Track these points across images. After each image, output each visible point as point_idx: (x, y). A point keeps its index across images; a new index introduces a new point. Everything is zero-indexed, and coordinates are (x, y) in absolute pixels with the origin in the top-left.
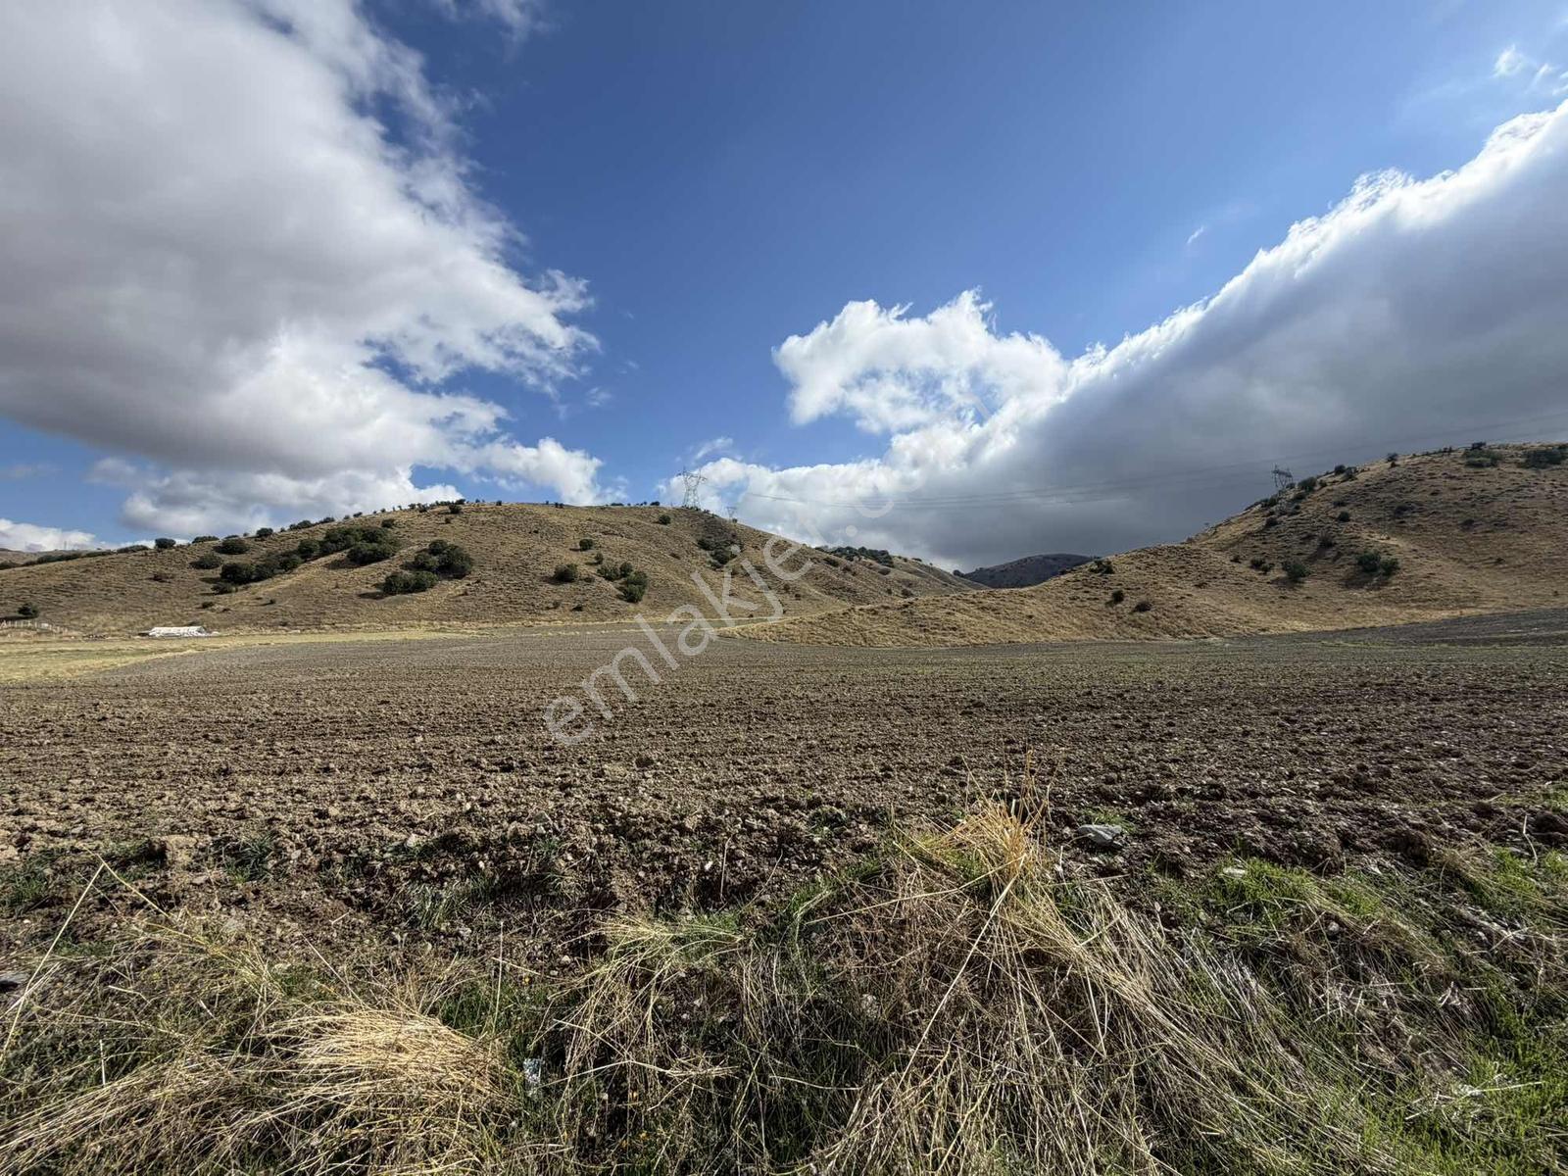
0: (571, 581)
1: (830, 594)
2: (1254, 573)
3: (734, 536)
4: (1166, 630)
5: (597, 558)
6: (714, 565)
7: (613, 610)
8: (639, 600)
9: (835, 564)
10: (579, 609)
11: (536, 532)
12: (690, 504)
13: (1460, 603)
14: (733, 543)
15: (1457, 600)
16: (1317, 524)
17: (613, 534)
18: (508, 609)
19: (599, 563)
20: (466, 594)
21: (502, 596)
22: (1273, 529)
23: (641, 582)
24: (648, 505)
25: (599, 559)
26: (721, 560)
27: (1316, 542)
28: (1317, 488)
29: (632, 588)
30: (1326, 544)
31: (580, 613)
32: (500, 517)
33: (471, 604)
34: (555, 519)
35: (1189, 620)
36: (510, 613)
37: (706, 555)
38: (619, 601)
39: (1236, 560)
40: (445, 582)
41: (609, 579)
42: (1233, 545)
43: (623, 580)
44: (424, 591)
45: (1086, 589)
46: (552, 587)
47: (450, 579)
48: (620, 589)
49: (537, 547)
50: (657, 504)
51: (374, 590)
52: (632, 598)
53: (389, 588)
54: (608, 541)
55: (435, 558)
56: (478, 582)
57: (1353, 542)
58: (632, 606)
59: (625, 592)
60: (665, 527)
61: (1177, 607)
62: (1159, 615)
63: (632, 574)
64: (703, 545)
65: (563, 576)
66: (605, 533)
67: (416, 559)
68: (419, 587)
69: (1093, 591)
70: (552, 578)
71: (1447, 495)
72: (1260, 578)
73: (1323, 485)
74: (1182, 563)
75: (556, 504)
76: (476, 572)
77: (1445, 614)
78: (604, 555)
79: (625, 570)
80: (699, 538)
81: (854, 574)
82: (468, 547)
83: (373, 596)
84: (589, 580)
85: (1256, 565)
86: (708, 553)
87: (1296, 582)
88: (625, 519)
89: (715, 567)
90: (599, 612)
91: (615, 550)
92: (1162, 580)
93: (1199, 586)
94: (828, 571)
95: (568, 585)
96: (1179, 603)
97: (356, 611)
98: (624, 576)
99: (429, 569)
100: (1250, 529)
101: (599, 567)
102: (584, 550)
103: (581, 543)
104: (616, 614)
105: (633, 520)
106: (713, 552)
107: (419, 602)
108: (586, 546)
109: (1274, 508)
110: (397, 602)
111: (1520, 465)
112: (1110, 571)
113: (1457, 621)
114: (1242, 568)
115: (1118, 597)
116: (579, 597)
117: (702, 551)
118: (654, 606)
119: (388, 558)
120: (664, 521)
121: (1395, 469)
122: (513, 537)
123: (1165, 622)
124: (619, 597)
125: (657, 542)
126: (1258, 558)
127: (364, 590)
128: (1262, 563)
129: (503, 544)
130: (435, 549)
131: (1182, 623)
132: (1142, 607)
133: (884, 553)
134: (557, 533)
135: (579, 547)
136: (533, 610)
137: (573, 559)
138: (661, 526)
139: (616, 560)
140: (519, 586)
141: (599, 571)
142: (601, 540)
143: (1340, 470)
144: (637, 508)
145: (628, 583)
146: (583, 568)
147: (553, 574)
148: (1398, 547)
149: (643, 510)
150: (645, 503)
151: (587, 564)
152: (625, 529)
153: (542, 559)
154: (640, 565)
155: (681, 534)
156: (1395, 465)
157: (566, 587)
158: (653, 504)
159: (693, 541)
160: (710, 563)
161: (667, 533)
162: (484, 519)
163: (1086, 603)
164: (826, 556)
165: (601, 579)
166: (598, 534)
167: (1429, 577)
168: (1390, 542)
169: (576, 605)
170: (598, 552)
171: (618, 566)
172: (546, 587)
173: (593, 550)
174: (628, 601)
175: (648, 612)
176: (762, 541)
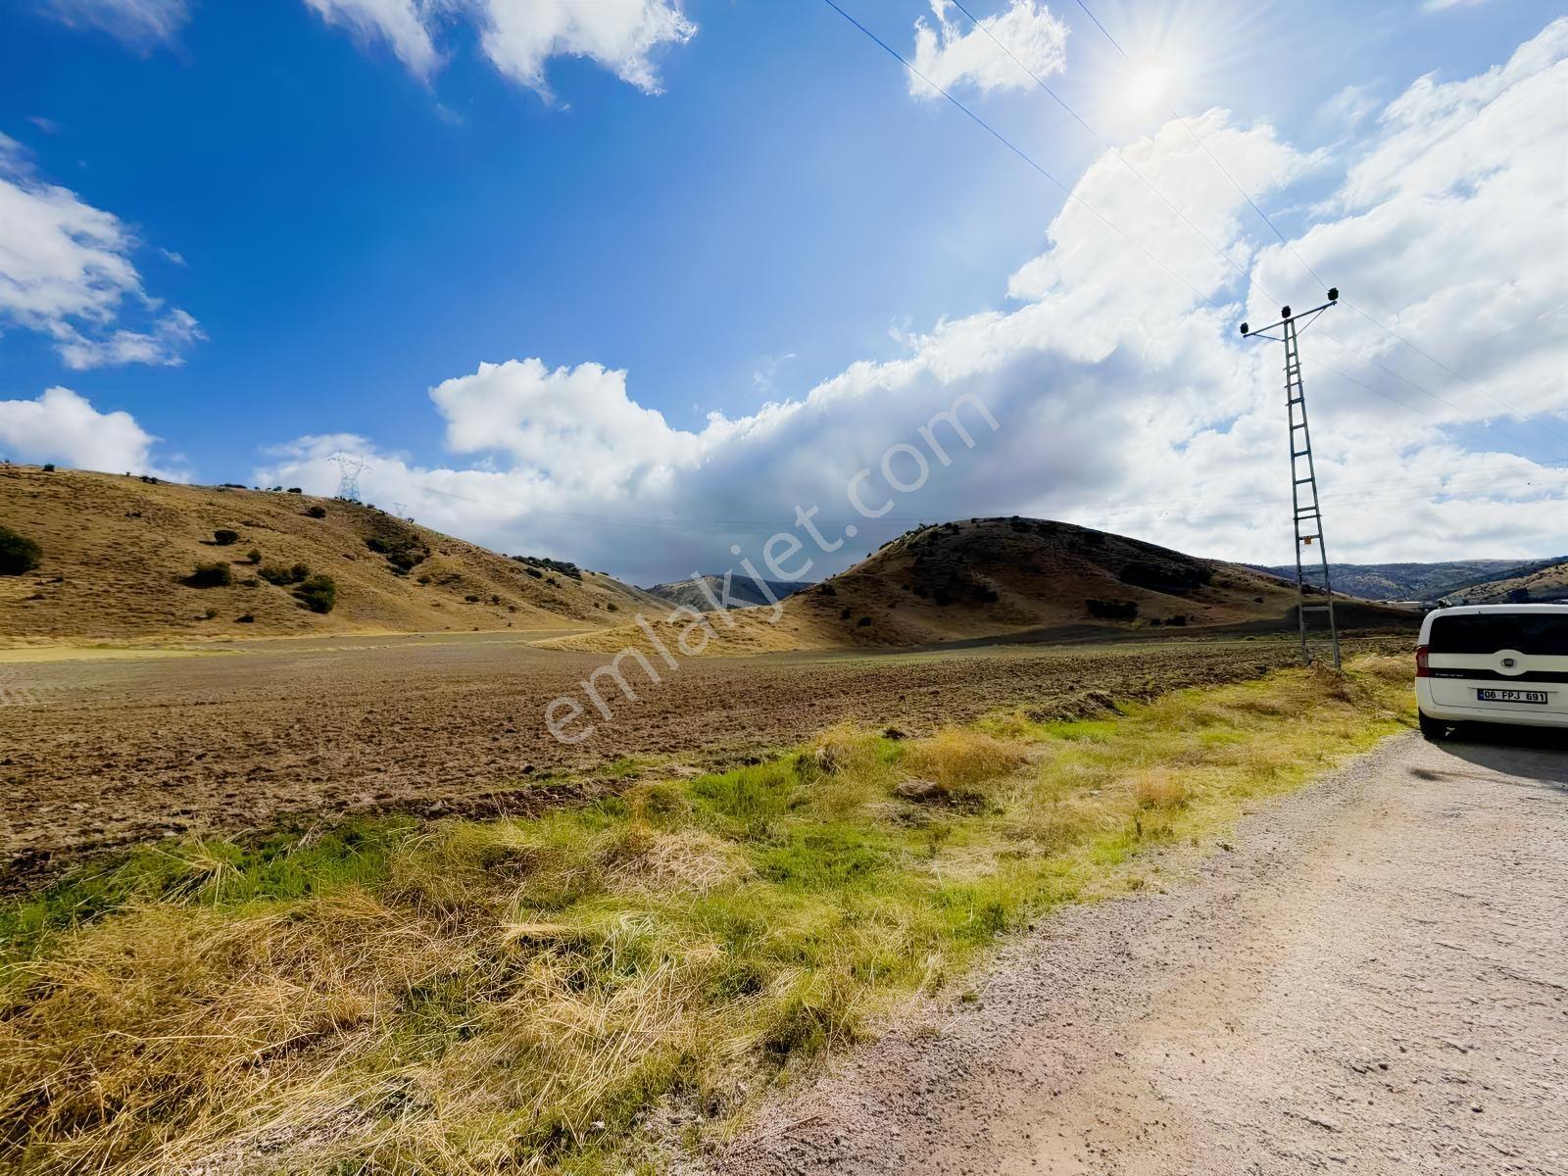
0: (224, 584)
1: (540, 606)
2: (918, 598)
3: (415, 538)
5: (249, 556)
6: (395, 571)
7: (299, 622)
8: (331, 609)
9: (538, 575)
10: (248, 619)
11: (138, 515)
12: (347, 496)
13: (1031, 621)
14: (414, 546)
16: (946, 564)
17: (257, 526)
18: (133, 621)
19: (256, 562)
20: (38, 597)
21: (113, 601)
23: (325, 586)
24: (285, 490)
25: (255, 558)
26: (402, 566)
28: (938, 538)
29: (317, 597)
31: (251, 626)
32: (63, 489)
33: (57, 612)
34: (157, 499)
36: (136, 625)
37: (379, 559)
38: (303, 611)
39: (905, 588)
41: (276, 582)
42: (899, 577)
43: (297, 585)
45: (821, 607)
46: (193, 591)
48: (296, 596)
50: (298, 491)
52: (321, 607)
54: (259, 534)
56: (60, 580)
57: (968, 578)
58: (321, 618)
59: (310, 601)
60: (317, 521)
61: (887, 622)
62: (877, 628)
63: (309, 579)
64: (374, 545)
65: (209, 578)
66: (247, 524)
69: (827, 609)
70: (190, 579)
71: (1009, 550)
72: (922, 602)
74: (876, 589)
75: (145, 479)
76: (48, 566)
77: (1025, 629)
78: (262, 552)
80: (369, 537)
81: (558, 586)
82: (19, 527)
84: (251, 584)
85: (917, 592)
86: (383, 556)
87: (944, 605)
88: (260, 507)
89: (397, 572)
90: (278, 621)
91: (279, 546)
92: (869, 602)
93: (891, 607)
94: (532, 582)
95: (219, 590)
96: (887, 619)
98: (298, 580)
100: (906, 565)
101: (255, 566)
102: (219, 544)
103: (218, 535)
104: (305, 626)
105: (274, 510)
106: (390, 555)
108: (225, 538)
112: (833, 593)
113: (1033, 633)
114: (910, 594)
115: (846, 615)
116: (242, 605)
117: (374, 553)
118: (351, 617)
120: (317, 512)
122: (100, 519)
123: (882, 634)
124: (300, 606)
125: (316, 540)
126: (918, 587)
128: (921, 591)
129: (85, 528)
131: (893, 634)
132: (866, 622)
133: (570, 565)
134: (168, 518)
135: (214, 540)
136: (175, 621)
137: (215, 555)
138: (313, 520)
139: (283, 559)
140: (138, 589)
141: (259, 572)
142: (245, 532)
143: (948, 526)
144: (270, 494)
145: (308, 589)
146: (234, 568)
147: (191, 574)
148: (992, 583)
149: (280, 497)
150: (279, 488)
151: (237, 563)
152: (268, 520)
153: (163, 553)
154: (319, 566)
155: (341, 531)
156: (978, 527)
157: (217, 593)
158: (291, 490)
159: (359, 540)
160: (388, 567)
161: (324, 529)
162: (31, 489)
163: (826, 619)
164: (526, 567)
165: (266, 583)
166: (235, 524)
167: (1013, 604)
168: (988, 580)
169: (242, 615)
170: (249, 549)
171: (287, 567)
172: (186, 591)
173: (239, 545)
174: (313, 610)
175: (349, 624)
176: (450, 546)
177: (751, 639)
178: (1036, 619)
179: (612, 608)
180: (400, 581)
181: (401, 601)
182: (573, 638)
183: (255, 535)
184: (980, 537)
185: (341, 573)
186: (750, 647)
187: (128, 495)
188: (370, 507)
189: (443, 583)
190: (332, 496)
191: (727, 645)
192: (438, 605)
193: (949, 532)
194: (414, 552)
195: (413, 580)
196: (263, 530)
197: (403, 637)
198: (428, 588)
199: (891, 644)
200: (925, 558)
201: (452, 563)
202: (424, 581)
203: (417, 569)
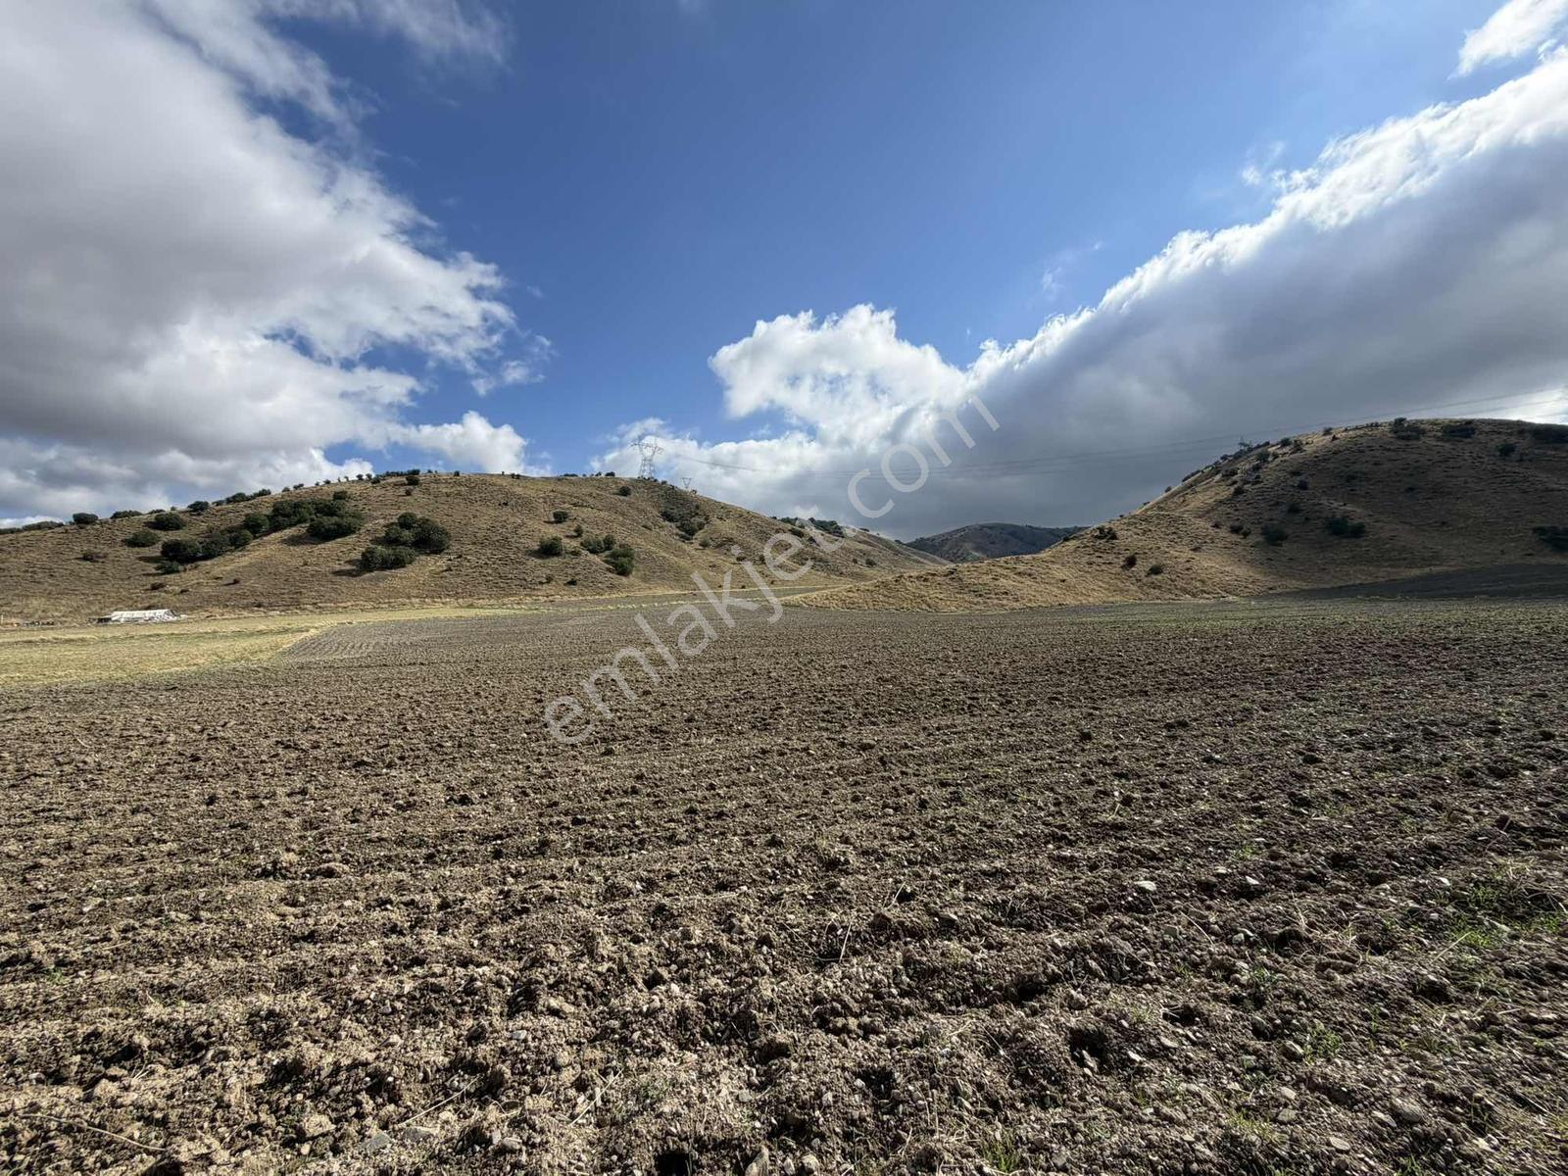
0: (558, 554)
2: (1235, 538)
3: (697, 507)
4: (1185, 591)
5: (576, 531)
6: (682, 537)
7: (608, 584)
8: (630, 572)
9: (802, 534)
10: (573, 583)
11: (506, 504)
12: (646, 475)
13: (1426, 562)
14: (696, 514)
15: (1424, 559)
16: (1281, 492)
17: (582, 506)
18: (502, 585)
19: (579, 535)
20: (449, 569)
21: (490, 571)
22: (1241, 497)
23: (627, 553)
24: (603, 475)
25: (579, 532)
26: (688, 533)
27: (1284, 508)
28: (1270, 459)
29: (621, 563)
30: (1294, 510)
31: (575, 588)
32: (464, 489)
33: (459, 580)
34: (518, 490)
35: (1203, 582)
36: (503, 589)
37: (671, 528)
38: (611, 575)
39: (1216, 526)
40: (423, 557)
41: (593, 552)
42: (1208, 512)
43: (607, 553)
44: (403, 567)
45: (1097, 554)
46: (539, 561)
47: (428, 554)
48: (606, 562)
49: (512, 520)
50: (612, 474)
51: (348, 567)
52: (624, 571)
53: (367, 564)
54: (583, 513)
55: (407, 532)
56: (460, 557)
57: (1317, 508)
58: (624, 580)
59: (616, 566)
60: (626, 498)
61: (1188, 569)
62: (1173, 577)
63: (616, 547)
64: (667, 517)
65: (549, 550)
66: (575, 505)
67: (387, 534)
68: (398, 563)
69: (1105, 556)
70: (537, 552)
71: (1387, 466)
72: (1243, 542)
73: (1276, 456)
74: (1173, 530)
75: (513, 476)
76: (455, 547)
77: (1416, 572)
78: (584, 527)
79: (609, 543)
80: (663, 509)
82: (439, 519)
83: (349, 573)
84: (576, 553)
85: (1235, 530)
86: (673, 525)
87: (1275, 545)
88: (585, 491)
89: (684, 538)
90: (593, 585)
91: (595, 521)
92: (1163, 545)
93: (1195, 550)
95: (555, 559)
96: (1188, 565)
97: (335, 590)
98: (608, 548)
99: (404, 544)
100: (1218, 498)
101: (579, 539)
102: (557, 522)
103: (555, 515)
104: (612, 587)
105: (595, 492)
106: (679, 524)
107: (401, 578)
108: (560, 518)
109: (1235, 478)
110: (378, 579)
111: (1438, 439)
112: (1114, 537)
113: (1430, 577)
114: (1223, 533)
115: (1131, 562)
116: (570, 571)
117: (667, 523)
118: (645, 579)
119: (354, 532)
120: (625, 492)
121: (1336, 442)
122: (484, 509)
123: (1180, 584)
124: (609, 570)
125: (623, 514)
126: (1237, 524)
127: (337, 568)
128: (1240, 528)
129: (475, 517)
130: (405, 522)
131: (1198, 584)
132: (1156, 570)
133: (833, 523)
134: (525, 504)
135: (553, 520)
136: (527, 585)
137: (552, 532)
138: (622, 498)
139: (598, 532)
140: (505, 561)
141: (582, 544)
142: (574, 512)
143: (1285, 443)
144: (591, 479)
145: (615, 556)
146: (565, 541)
147: (537, 548)
148: (1357, 513)
149: (600, 480)
150: (600, 474)
151: (567, 537)
152: (591, 501)
153: (521, 532)
154: (621, 537)
155: (643, 505)
156: (1334, 438)
157: (554, 561)
158: (608, 475)
159: (655, 513)
160: (677, 534)
161: (630, 505)
162: (444, 491)
163: (1103, 567)
164: (789, 526)
165: (586, 552)
166: (567, 506)
167: (1392, 538)
168: (1349, 508)
169: (569, 579)
170: (575, 525)
171: (600, 538)
172: (534, 561)
173: (569, 523)
174: (619, 574)
175: (643, 585)
176: (726, 511)
177: (1006, 593)
178: (1436, 558)
179: (870, 564)
180: (685, 546)
181: (684, 563)
182: (815, 594)
183: (580, 513)
184: (1335, 453)
185: (639, 541)
186: (1005, 602)
187: (501, 488)
188: (664, 483)
189: (719, 546)
190: (636, 477)
191: (976, 600)
192: (714, 566)
193: (1287, 449)
194: (698, 520)
195: (696, 544)
196: (585, 510)
197: (679, 595)
198: (707, 551)
199: (1194, 596)
200: (1246, 487)
201: (726, 528)
202: (704, 545)
203: (700, 535)
